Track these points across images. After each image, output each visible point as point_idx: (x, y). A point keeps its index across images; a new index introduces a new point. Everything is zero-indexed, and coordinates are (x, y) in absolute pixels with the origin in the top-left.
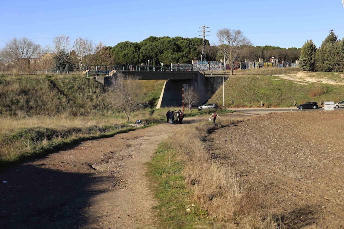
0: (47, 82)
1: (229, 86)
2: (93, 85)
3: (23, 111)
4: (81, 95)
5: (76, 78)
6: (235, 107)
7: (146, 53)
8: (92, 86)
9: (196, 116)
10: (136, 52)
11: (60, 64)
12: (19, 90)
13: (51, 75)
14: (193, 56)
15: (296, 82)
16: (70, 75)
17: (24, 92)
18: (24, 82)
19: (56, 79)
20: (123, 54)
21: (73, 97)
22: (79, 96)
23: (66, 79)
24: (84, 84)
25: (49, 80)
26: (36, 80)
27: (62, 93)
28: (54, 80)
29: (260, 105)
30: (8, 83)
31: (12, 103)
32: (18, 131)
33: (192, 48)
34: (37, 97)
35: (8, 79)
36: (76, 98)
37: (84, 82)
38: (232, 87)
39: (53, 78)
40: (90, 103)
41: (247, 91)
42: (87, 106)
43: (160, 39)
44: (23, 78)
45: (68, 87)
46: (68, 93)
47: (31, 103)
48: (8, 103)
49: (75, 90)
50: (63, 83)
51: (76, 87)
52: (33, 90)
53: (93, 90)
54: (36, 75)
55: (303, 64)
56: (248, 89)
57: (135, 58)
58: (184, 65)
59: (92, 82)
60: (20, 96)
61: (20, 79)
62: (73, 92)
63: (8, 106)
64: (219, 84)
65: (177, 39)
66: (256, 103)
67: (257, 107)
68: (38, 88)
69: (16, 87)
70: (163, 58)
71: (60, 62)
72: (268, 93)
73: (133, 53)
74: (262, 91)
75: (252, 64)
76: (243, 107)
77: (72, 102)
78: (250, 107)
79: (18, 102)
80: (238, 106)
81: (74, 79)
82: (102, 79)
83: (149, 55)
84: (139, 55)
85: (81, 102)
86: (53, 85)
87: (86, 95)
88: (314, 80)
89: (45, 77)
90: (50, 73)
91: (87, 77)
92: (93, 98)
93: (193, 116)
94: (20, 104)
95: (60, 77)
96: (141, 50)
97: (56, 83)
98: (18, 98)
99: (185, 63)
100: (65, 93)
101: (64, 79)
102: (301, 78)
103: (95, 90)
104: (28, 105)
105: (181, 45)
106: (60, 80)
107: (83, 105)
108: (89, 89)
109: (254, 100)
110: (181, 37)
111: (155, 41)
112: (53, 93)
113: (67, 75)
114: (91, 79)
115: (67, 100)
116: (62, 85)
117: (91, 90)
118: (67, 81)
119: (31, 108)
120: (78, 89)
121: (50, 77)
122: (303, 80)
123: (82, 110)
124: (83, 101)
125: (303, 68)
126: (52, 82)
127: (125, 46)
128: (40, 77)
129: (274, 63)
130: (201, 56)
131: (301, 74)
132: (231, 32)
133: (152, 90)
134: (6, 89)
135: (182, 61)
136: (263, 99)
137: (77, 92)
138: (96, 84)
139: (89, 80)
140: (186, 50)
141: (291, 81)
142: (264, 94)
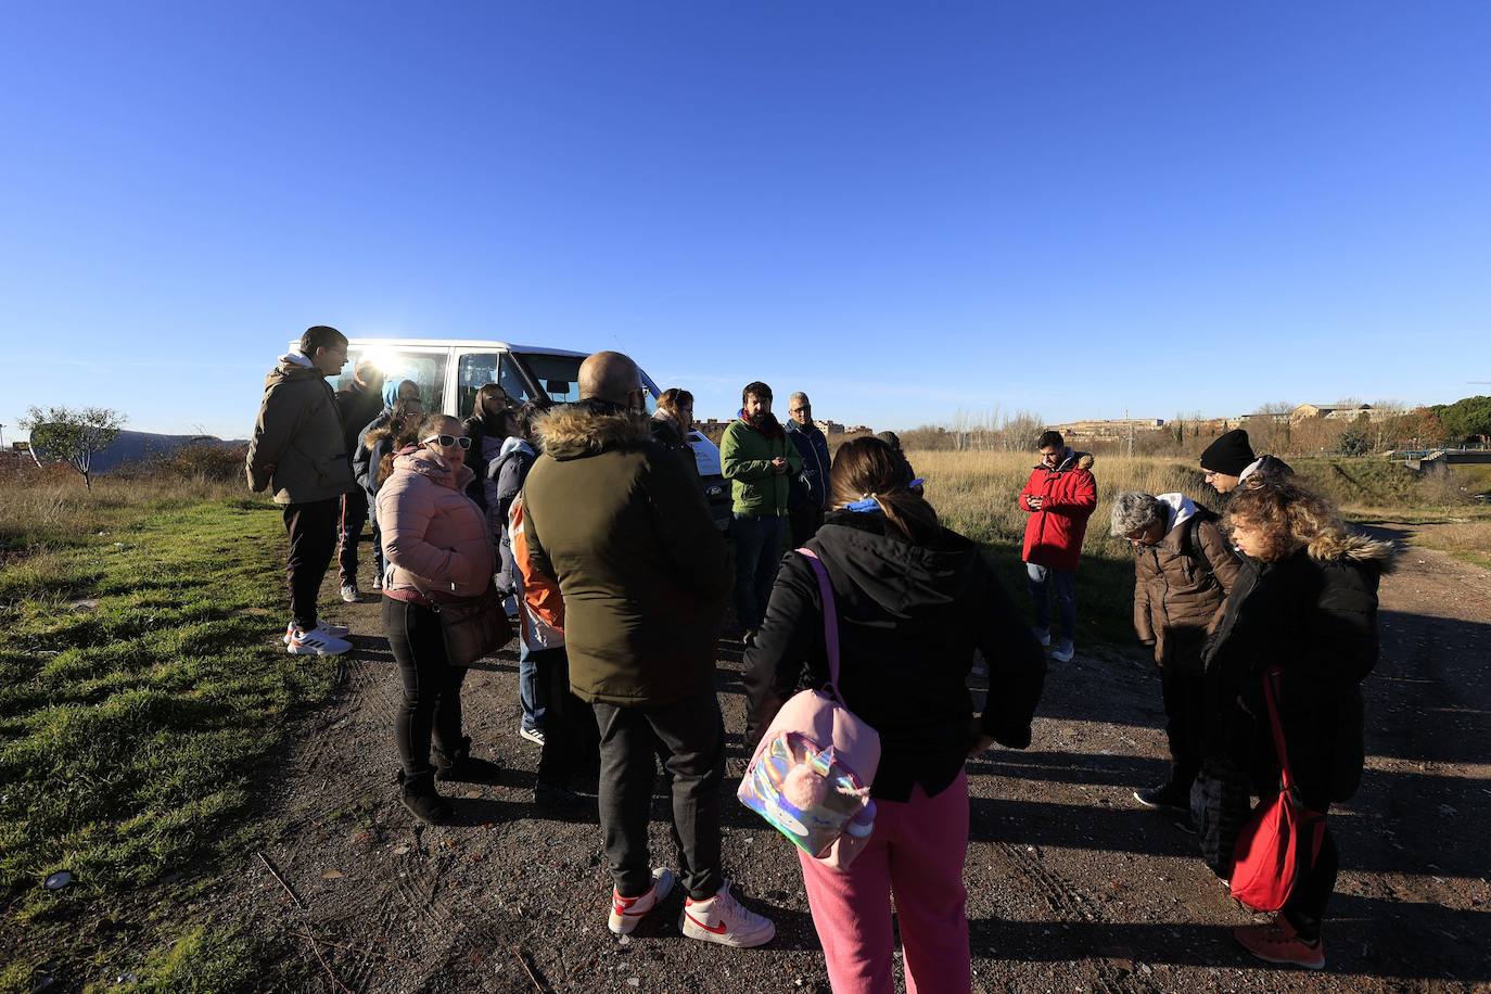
0: (1331, 469)
2: (1400, 471)
4: (1380, 483)
5: (1373, 463)
8: (1398, 473)
11: (1345, 443)
13: (1336, 459)
16: (1364, 460)
19: (1344, 465)
20: (1467, 418)
21: (1369, 485)
22: (1377, 484)
23: (1357, 464)
24: (1386, 471)
25: (1334, 465)
26: (1317, 465)
27: (1352, 480)
28: (1341, 465)
36: (1373, 487)
37: (1385, 468)
39: (1339, 463)
40: (1393, 494)
42: (1388, 497)
45: (1361, 474)
46: (1360, 481)
49: (1371, 477)
50: (1354, 469)
51: (1372, 474)
53: (1400, 478)
54: (1315, 460)
59: (1398, 467)
62: (1368, 480)
68: (1320, 475)
71: (1347, 440)
77: (1366, 491)
81: (1371, 465)
82: (1416, 464)
85: (1380, 492)
86: (1340, 471)
87: (1388, 483)
89: (1328, 461)
90: (1334, 457)
91: (1391, 462)
92: (1398, 488)
95: (1348, 462)
97: (1344, 469)
100: (1357, 481)
101: (1354, 464)
103: (1402, 477)
106: (1348, 466)
107: (1383, 495)
108: (1393, 476)
112: (1339, 482)
113: (1359, 460)
114: (1396, 464)
116: (1352, 472)
117: (1396, 478)
118: (1358, 467)
120: (1377, 476)
121: (1335, 461)
124: (1383, 490)
126: (1338, 468)
127: (1473, 405)
128: (1321, 463)
137: (1374, 479)
138: (1406, 470)
139: (1393, 465)
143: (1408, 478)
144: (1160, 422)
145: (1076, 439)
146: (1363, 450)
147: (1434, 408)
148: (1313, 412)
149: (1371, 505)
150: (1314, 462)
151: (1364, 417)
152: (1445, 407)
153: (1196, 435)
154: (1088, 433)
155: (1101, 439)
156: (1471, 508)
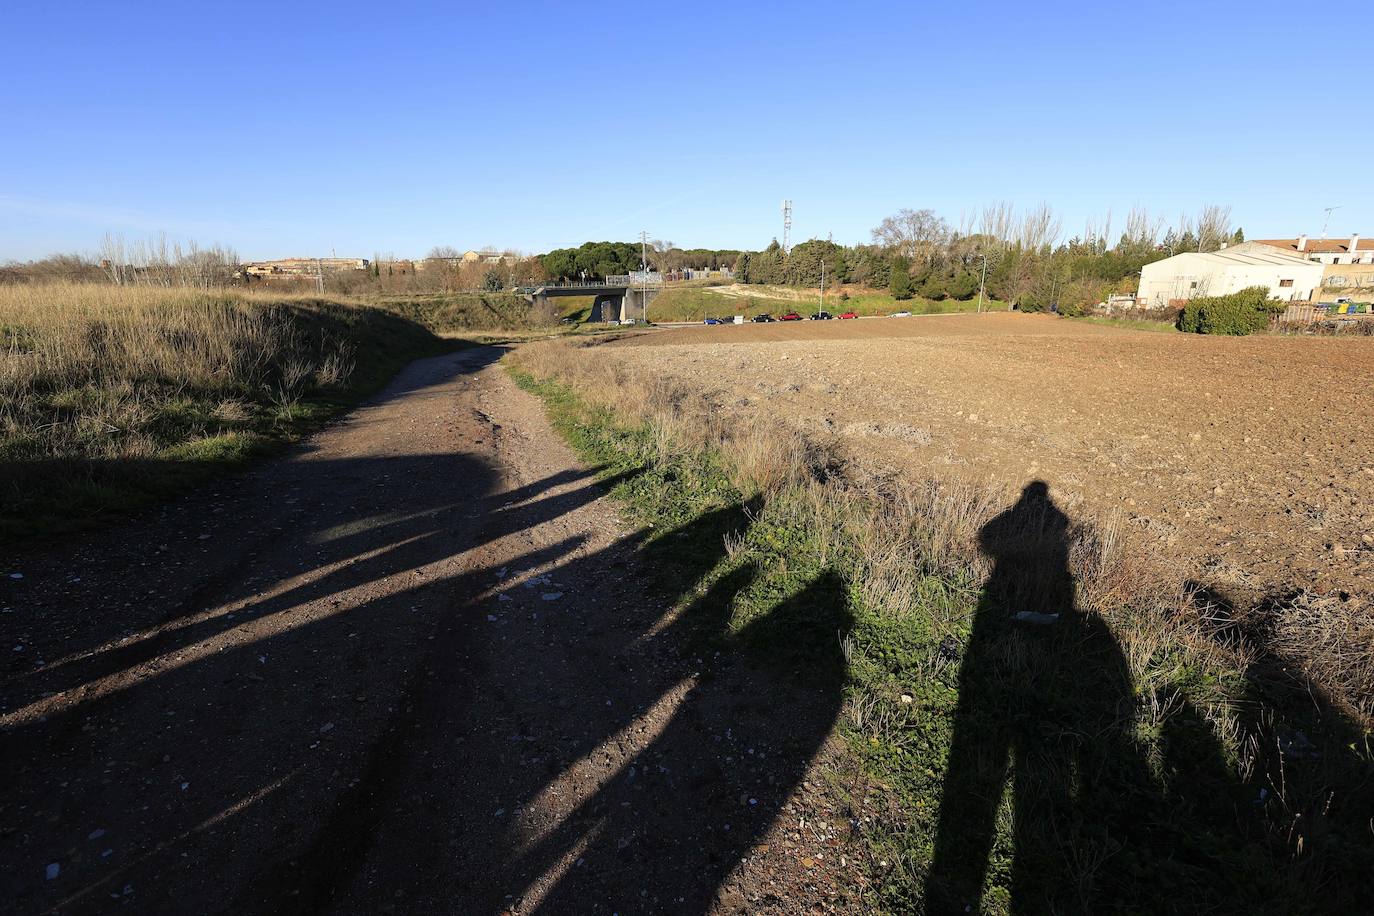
0: (480, 302)
4: (511, 312)
6: (663, 322)
8: (520, 304)
11: (489, 282)
12: (458, 310)
13: (483, 295)
14: (631, 267)
15: (726, 296)
16: (500, 294)
17: (462, 311)
18: (461, 302)
19: (488, 299)
20: (556, 265)
21: (504, 314)
22: (509, 313)
23: (497, 298)
24: (513, 302)
25: (482, 299)
26: (471, 299)
27: (494, 311)
29: (686, 319)
30: (448, 304)
31: (454, 320)
33: (631, 257)
34: (473, 315)
35: (447, 299)
36: (507, 315)
38: (662, 302)
39: (485, 298)
40: (519, 320)
41: (676, 306)
42: (516, 323)
43: (598, 245)
44: (459, 298)
45: (499, 305)
46: (499, 311)
47: (470, 321)
48: (451, 320)
49: (505, 308)
50: (495, 301)
51: (506, 305)
52: (469, 309)
53: (521, 308)
54: (469, 295)
55: (736, 277)
56: (678, 303)
57: (569, 269)
58: (621, 276)
59: (520, 300)
60: (460, 315)
61: (456, 300)
62: (503, 310)
64: (649, 298)
65: (618, 245)
66: (683, 317)
67: (683, 321)
68: (474, 307)
69: (454, 307)
70: (598, 269)
71: (489, 280)
72: (696, 307)
73: (567, 263)
74: (690, 306)
75: (697, 274)
76: (671, 322)
77: (503, 319)
78: (677, 322)
79: (458, 320)
80: (666, 321)
81: (504, 298)
82: (530, 297)
83: (585, 265)
84: (573, 266)
85: (510, 319)
86: (486, 303)
87: (515, 312)
88: (747, 293)
89: (478, 297)
90: (482, 292)
91: (516, 296)
92: (521, 315)
94: (461, 321)
95: (491, 296)
96: (576, 260)
97: (488, 302)
98: (457, 316)
99: (622, 274)
100: (497, 311)
101: (495, 298)
102: (734, 291)
103: (523, 307)
104: (467, 322)
105: (618, 253)
106: (491, 300)
107: (514, 321)
108: (518, 306)
109: (681, 315)
110: (622, 243)
111: (593, 248)
112: (486, 312)
113: (497, 295)
114: (519, 297)
115: (499, 318)
116: (494, 304)
118: (497, 300)
119: (469, 324)
120: (508, 307)
122: (736, 293)
123: (512, 326)
124: (513, 318)
125: (736, 280)
126: (484, 301)
127: (558, 255)
128: (473, 297)
129: (723, 272)
130: (642, 266)
131: (735, 287)
132: (663, 243)
133: (583, 304)
134: (447, 309)
135: (619, 273)
136: (690, 313)
137: (507, 309)
138: (525, 301)
139: (517, 298)
140: (624, 259)
141: (721, 295)
142: (692, 309)
143: (526, 307)
144: (365, 262)
145: (282, 277)
146: (500, 287)
147: (539, 257)
148: (475, 257)
149: (507, 330)
150: (468, 297)
151: (502, 261)
153: (391, 274)
154: (295, 271)
155: (308, 277)
156: (560, 328)
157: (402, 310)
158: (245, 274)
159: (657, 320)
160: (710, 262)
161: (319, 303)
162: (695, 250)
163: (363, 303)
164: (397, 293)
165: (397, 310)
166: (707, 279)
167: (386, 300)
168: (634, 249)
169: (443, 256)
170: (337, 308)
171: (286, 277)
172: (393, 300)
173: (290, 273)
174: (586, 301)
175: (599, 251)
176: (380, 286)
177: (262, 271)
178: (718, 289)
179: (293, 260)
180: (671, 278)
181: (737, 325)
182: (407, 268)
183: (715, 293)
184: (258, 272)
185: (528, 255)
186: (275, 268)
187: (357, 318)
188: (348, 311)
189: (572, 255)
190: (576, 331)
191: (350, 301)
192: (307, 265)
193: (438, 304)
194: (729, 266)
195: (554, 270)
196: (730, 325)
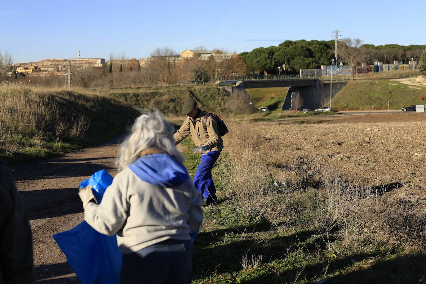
0: (188, 93)
1: (347, 90)
2: (222, 93)
3: (172, 114)
4: (213, 101)
5: (209, 89)
6: (349, 110)
7: (278, 59)
8: (221, 95)
9: (301, 117)
10: (269, 58)
11: (198, 76)
12: (169, 99)
13: (191, 87)
14: (324, 61)
15: (410, 87)
16: (205, 86)
17: (172, 100)
18: (172, 93)
19: (195, 90)
20: (257, 60)
21: (207, 103)
22: (211, 102)
23: (202, 89)
24: (215, 93)
25: (190, 91)
26: (180, 91)
28: (193, 90)
29: (372, 108)
30: (161, 95)
31: (165, 108)
32: (178, 121)
33: (324, 52)
34: (181, 103)
35: (161, 91)
36: (209, 104)
37: (215, 92)
38: (349, 92)
39: (192, 89)
40: (219, 108)
41: (363, 96)
42: (216, 110)
43: (295, 43)
44: (171, 90)
45: (203, 96)
46: (203, 100)
47: (178, 108)
48: (163, 108)
49: (208, 98)
50: (200, 92)
51: (209, 96)
52: (178, 99)
53: (222, 98)
54: (180, 87)
55: (422, 69)
56: (364, 93)
57: (268, 64)
58: (313, 70)
59: (221, 91)
60: (170, 103)
61: (169, 91)
62: (206, 100)
63: (163, 110)
64: (338, 89)
65: (313, 42)
66: (369, 106)
67: (368, 109)
68: (182, 98)
69: (166, 97)
70: (294, 64)
71: (198, 74)
72: (381, 97)
73: (266, 59)
74: (376, 96)
75: (386, 67)
76: (356, 110)
77: (205, 107)
78: (363, 110)
79: (169, 107)
80: (352, 109)
81: (208, 89)
82: (230, 89)
83: (282, 61)
84: (271, 61)
85: (212, 107)
86: (192, 94)
87: (216, 101)
89: (187, 89)
90: (190, 85)
91: (218, 88)
92: (221, 104)
93: (298, 117)
94: (170, 109)
95: (197, 88)
96: (274, 56)
97: (194, 93)
98: (168, 104)
99: (314, 68)
100: (201, 100)
101: (200, 90)
102: (419, 82)
103: (223, 97)
104: (175, 109)
105: (313, 50)
106: (197, 91)
107: (214, 109)
108: (219, 97)
109: (367, 104)
110: (316, 41)
111: (290, 45)
113: (203, 87)
114: (221, 89)
115: (202, 106)
116: (199, 94)
117: (220, 98)
118: (202, 91)
119: (177, 111)
120: (210, 97)
121: (190, 88)
122: (421, 84)
124: (214, 106)
125: (422, 72)
126: (191, 92)
127: (259, 52)
128: (182, 89)
129: (411, 65)
130: (333, 60)
131: (419, 79)
132: (352, 40)
133: (280, 94)
134: (160, 99)
135: (312, 67)
136: (375, 102)
137: (209, 99)
138: (225, 92)
139: (219, 89)
140: (318, 55)
141: (406, 86)
142: (378, 98)
143: (226, 97)
144: (103, 61)
145: (41, 74)
146: (206, 80)
147: (243, 54)
148: (191, 55)
150: (178, 89)
151: (212, 58)
152: (247, 53)
153: (121, 70)
154: (49, 69)
155: (59, 74)
156: (253, 115)
157: (126, 99)
158: (15, 73)
159: (344, 109)
160: (400, 55)
161: (70, 94)
162: (387, 46)
163: (98, 94)
164: (124, 86)
165: (122, 100)
166: (396, 72)
167: (114, 92)
168: (327, 46)
169: (163, 55)
170: (80, 97)
171: (43, 75)
172: (120, 92)
173: (46, 71)
174: (281, 92)
175: (296, 48)
176: (112, 81)
177: (26, 70)
178: (404, 81)
179: (49, 60)
180: (360, 71)
181: (418, 114)
182: (135, 65)
183: (400, 85)
184: (24, 71)
185: (232, 53)
186: (36, 68)
187: (92, 104)
188: (87, 99)
189: (271, 52)
190: (267, 117)
191: (89, 93)
192: (59, 64)
193: (154, 94)
194: (417, 59)
195: (255, 66)
196: (411, 113)
